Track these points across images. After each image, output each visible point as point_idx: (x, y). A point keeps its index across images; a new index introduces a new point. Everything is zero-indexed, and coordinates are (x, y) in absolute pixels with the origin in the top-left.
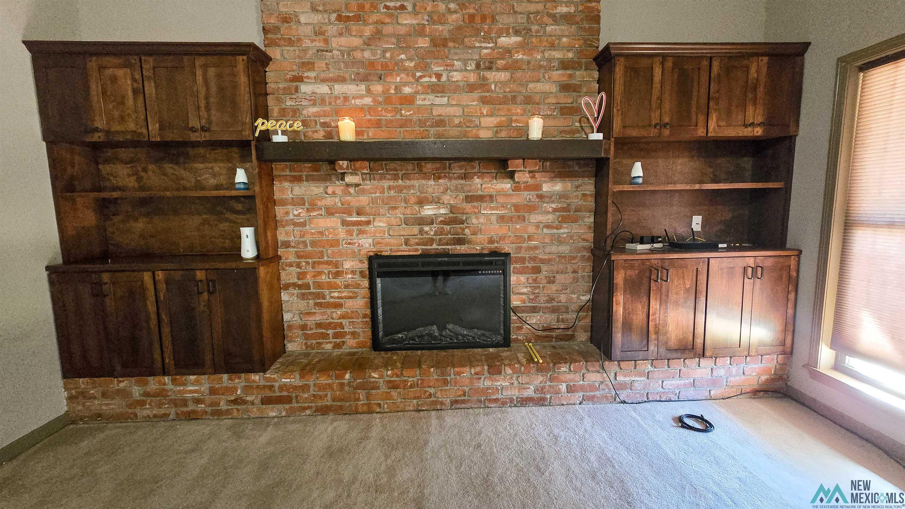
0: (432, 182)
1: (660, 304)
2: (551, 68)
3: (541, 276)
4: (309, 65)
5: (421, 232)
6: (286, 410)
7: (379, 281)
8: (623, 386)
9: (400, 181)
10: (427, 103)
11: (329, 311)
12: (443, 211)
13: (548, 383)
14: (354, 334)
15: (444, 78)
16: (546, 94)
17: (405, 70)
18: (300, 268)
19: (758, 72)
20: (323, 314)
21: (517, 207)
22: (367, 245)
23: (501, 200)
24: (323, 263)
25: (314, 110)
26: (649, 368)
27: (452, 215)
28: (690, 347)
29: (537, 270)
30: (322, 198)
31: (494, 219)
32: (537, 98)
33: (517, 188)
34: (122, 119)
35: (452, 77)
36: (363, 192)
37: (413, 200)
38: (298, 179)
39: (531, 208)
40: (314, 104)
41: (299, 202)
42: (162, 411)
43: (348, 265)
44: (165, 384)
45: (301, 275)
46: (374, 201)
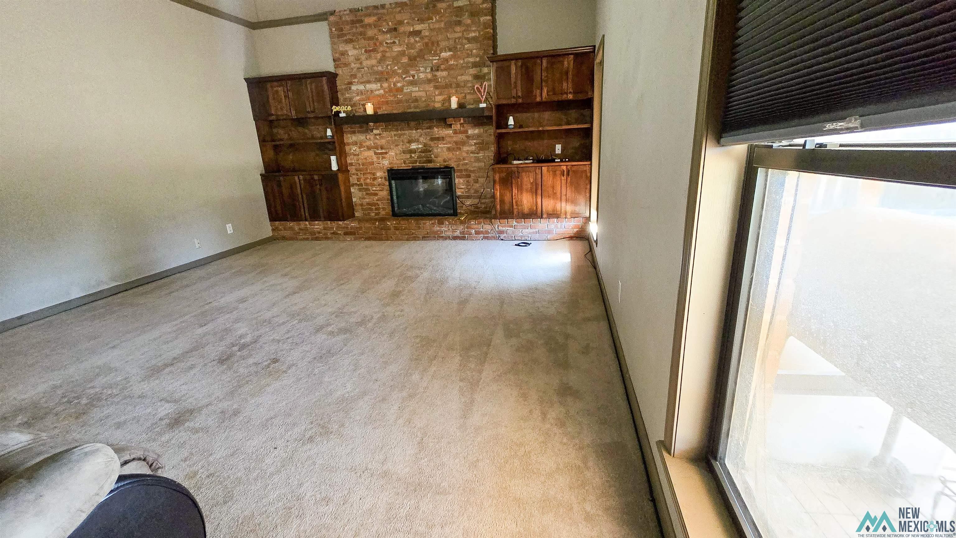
0: (414, 132)
1: (518, 190)
2: (468, 68)
3: (471, 179)
4: (355, 76)
5: (411, 156)
6: (354, 238)
7: (393, 182)
8: (502, 232)
9: (399, 132)
10: (409, 90)
11: (372, 197)
12: (420, 146)
13: (466, 230)
14: (384, 209)
15: (416, 77)
16: (466, 82)
17: (398, 74)
18: (357, 175)
19: (569, 64)
20: (369, 199)
21: (456, 143)
22: (387, 164)
23: (448, 139)
24: (367, 173)
25: (358, 98)
26: (515, 223)
27: (424, 148)
28: (535, 213)
29: (469, 176)
30: (365, 142)
31: (445, 150)
32: (462, 84)
33: (455, 132)
34: (282, 109)
35: (420, 76)
36: (382, 138)
37: (406, 141)
38: (354, 132)
39: (464, 143)
40: (358, 95)
41: (355, 143)
42: (306, 237)
43: (379, 174)
44: (306, 225)
45: (358, 180)
46: (388, 142)
